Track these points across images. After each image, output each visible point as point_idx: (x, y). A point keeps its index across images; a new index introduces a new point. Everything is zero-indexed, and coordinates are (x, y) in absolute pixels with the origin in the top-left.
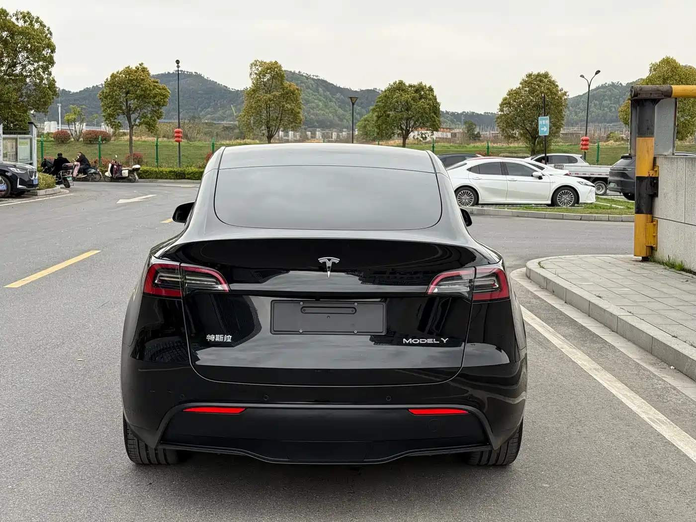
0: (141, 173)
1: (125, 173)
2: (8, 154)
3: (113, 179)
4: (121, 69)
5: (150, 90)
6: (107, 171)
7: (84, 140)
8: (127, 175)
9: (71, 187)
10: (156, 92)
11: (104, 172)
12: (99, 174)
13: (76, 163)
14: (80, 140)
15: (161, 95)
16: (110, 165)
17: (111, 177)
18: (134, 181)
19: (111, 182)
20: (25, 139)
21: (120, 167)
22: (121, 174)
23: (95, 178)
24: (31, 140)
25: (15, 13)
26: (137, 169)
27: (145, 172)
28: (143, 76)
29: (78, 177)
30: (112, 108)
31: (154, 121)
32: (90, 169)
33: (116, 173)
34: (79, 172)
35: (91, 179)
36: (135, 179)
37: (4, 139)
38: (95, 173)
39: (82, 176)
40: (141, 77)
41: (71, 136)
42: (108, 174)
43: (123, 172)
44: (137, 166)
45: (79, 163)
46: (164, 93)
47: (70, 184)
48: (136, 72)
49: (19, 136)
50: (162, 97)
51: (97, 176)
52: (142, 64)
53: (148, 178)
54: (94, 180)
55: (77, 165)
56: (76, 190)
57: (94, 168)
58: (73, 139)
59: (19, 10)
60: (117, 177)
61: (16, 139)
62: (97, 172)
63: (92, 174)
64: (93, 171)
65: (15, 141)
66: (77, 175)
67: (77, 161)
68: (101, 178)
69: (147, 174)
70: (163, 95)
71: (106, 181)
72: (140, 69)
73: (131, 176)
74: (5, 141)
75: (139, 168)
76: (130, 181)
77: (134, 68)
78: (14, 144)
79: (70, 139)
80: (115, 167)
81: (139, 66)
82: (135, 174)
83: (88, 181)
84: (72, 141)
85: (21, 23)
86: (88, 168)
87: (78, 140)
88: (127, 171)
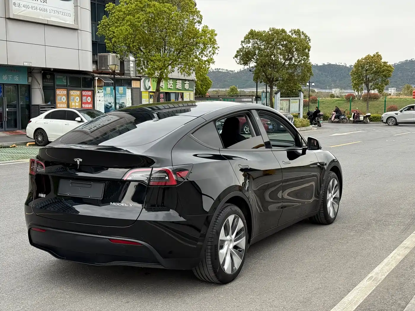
0: (371, 118)
1: (362, 118)
2: (284, 108)
3: (354, 122)
4: (364, 57)
5: (381, 68)
6: (351, 117)
7: (363, 99)
8: (363, 119)
9: (322, 126)
10: (384, 69)
11: (349, 118)
12: (346, 119)
13: (333, 113)
14: (361, 99)
15: (387, 70)
16: (353, 114)
17: (354, 121)
18: (367, 123)
19: (353, 123)
20: (296, 100)
21: (359, 115)
22: (359, 119)
23: (344, 121)
24: (300, 100)
25: (291, 30)
26: (369, 116)
27: (374, 117)
28: (377, 60)
29: (334, 121)
30: (357, 80)
31: (383, 86)
32: (341, 116)
33: (356, 118)
34: (335, 118)
35: (341, 122)
36: (367, 122)
37: (281, 100)
38: (344, 118)
39: (337, 120)
40: (376, 61)
41: (356, 97)
42: (351, 119)
43: (360, 117)
44: (369, 114)
45: (335, 113)
46: (389, 69)
47: (321, 125)
48: (372, 58)
49: (291, 98)
50: (388, 72)
51: (345, 120)
52: (378, 52)
53: (376, 121)
54: (343, 122)
55: (334, 114)
56: (324, 128)
57: (344, 115)
58: (356, 99)
59: (293, 29)
60: (356, 121)
61: (289, 100)
62: (345, 118)
63: (342, 119)
64: (343, 117)
65: (288, 101)
66: (334, 120)
67: (334, 112)
68: (347, 121)
69: (375, 119)
70: (389, 71)
71: (351, 123)
72: (376, 55)
73: (365, 120)
74: (281, 102)
75: (370, 115)
76: (365, 123)
77: (372, 55)
78: (288, 102)
79: (355, 98)
80: (356, 114)
81: (376, 54)
82: (368, 119)
83: (340, 123)
84: (356, 100)
85: (294, 36)
86: (340, 115)
87: (359, 99)
88: (363, 117)
